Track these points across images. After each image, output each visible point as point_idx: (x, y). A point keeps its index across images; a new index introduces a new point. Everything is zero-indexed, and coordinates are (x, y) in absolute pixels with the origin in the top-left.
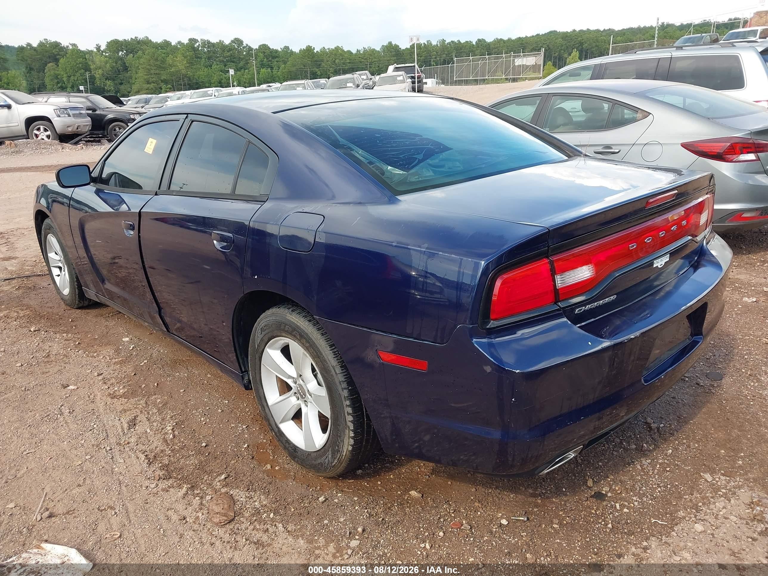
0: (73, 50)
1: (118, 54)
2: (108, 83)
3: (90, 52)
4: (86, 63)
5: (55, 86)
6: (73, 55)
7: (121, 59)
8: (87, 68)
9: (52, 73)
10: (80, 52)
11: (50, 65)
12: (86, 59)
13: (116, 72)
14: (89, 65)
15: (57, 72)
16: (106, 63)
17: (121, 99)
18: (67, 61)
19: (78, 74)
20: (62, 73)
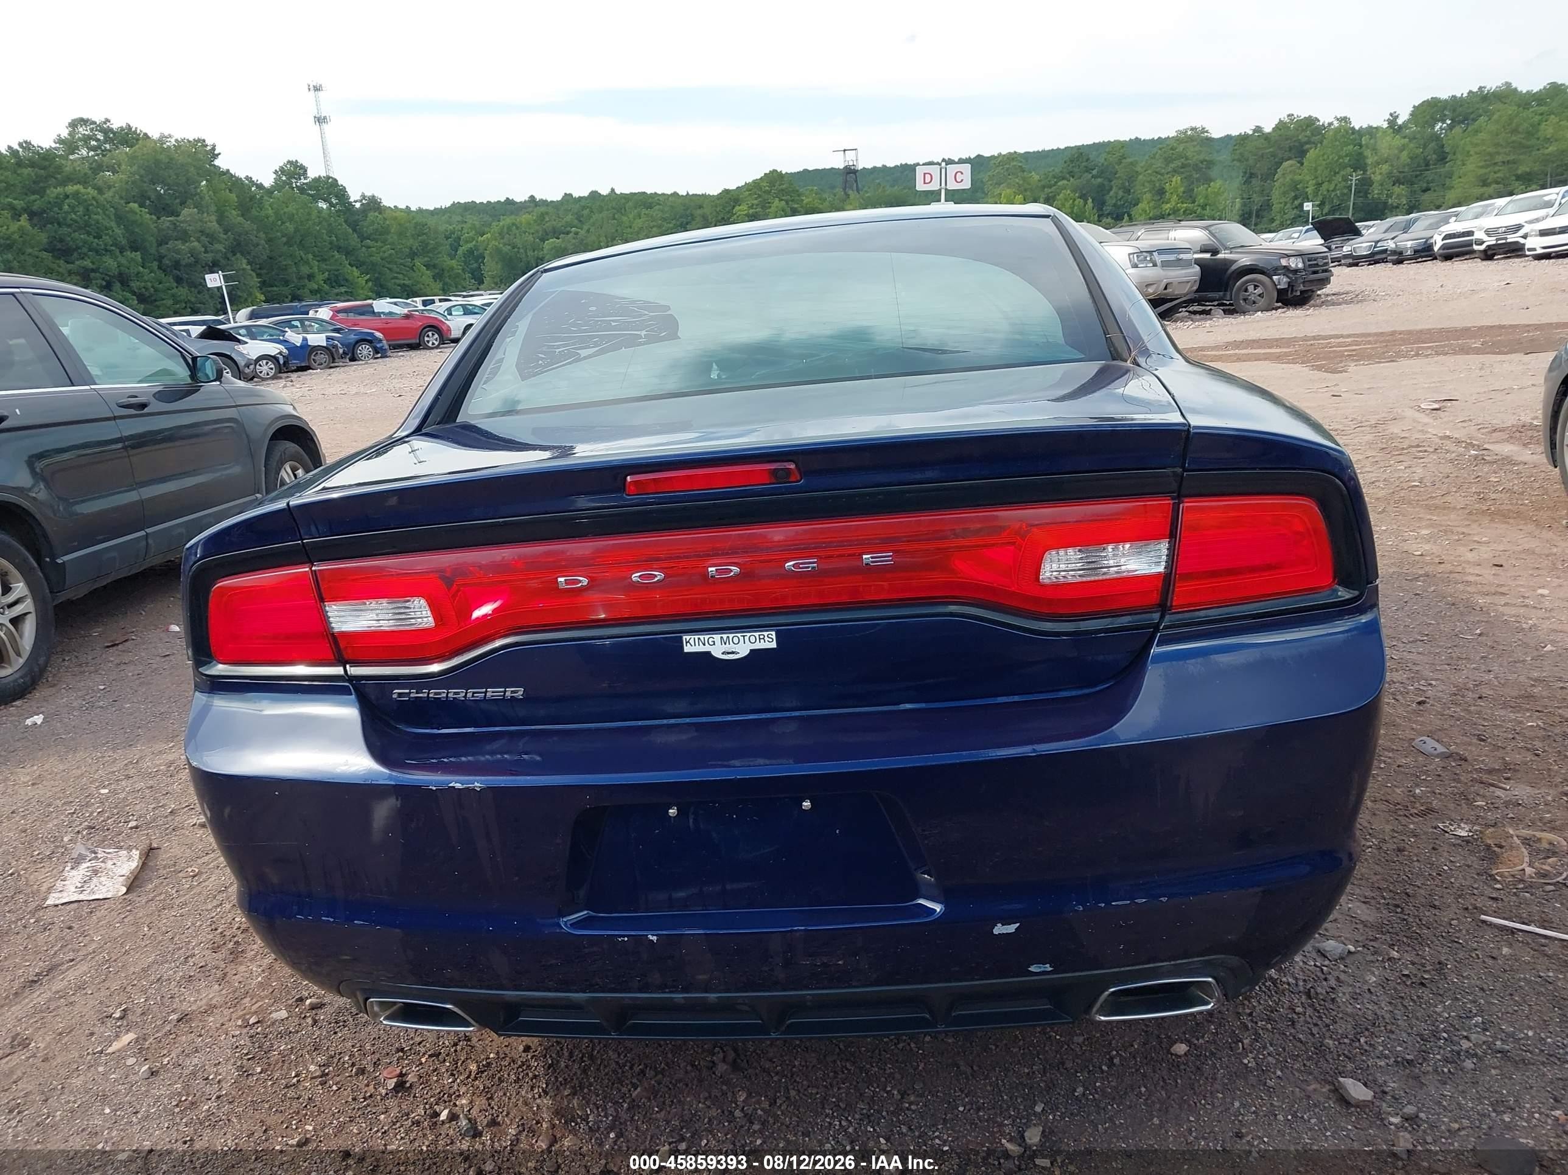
0: (1338, 130)
1: (1433, 127)
2: (1397, 190)
3: (1371, 131)
4: (1361, 154)
5: (1288, 205)
6: (1336, 140)
7: (1436, 137)
8: (1358, 164)
9: (1288, 179)
10: (1353, 133)
11: (1286, 164)
12: (1361, 146)
13: (1419, 166)
14: (1366, 157)
15: (1298, 178)
16: (1402, 148)
17: (1357, 224)
18: (1322, 153)
19: (1339, 178)
20: (1308, 178)
